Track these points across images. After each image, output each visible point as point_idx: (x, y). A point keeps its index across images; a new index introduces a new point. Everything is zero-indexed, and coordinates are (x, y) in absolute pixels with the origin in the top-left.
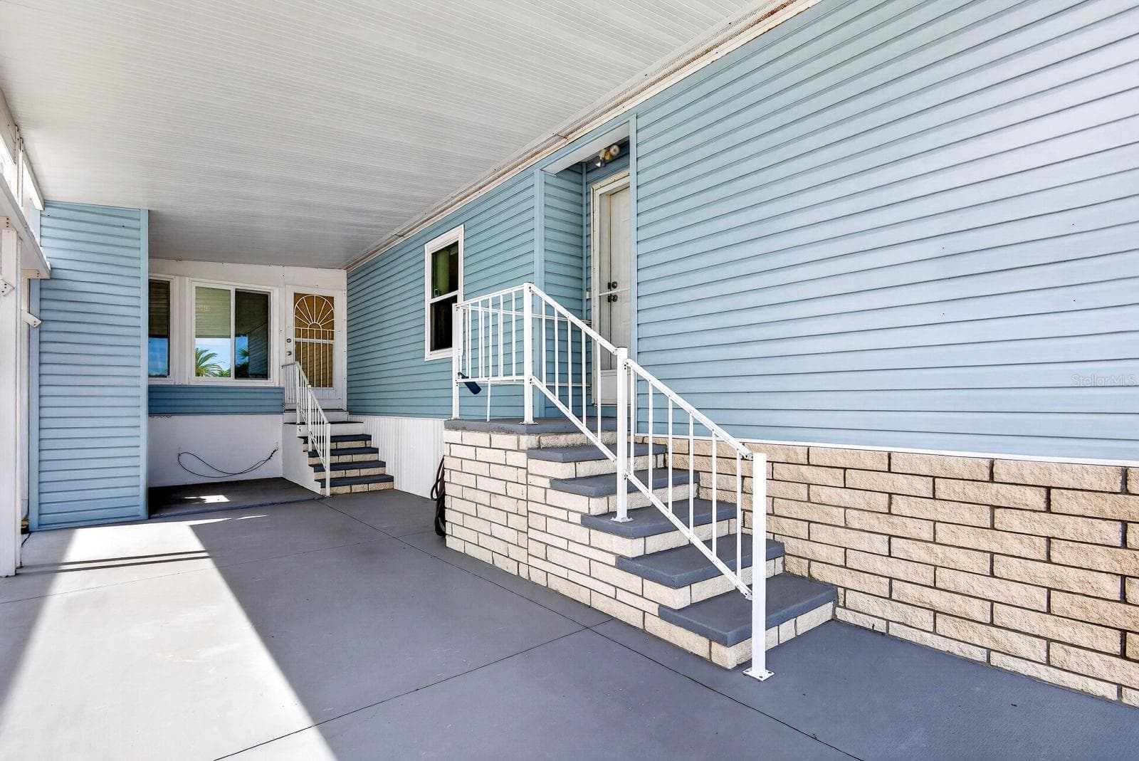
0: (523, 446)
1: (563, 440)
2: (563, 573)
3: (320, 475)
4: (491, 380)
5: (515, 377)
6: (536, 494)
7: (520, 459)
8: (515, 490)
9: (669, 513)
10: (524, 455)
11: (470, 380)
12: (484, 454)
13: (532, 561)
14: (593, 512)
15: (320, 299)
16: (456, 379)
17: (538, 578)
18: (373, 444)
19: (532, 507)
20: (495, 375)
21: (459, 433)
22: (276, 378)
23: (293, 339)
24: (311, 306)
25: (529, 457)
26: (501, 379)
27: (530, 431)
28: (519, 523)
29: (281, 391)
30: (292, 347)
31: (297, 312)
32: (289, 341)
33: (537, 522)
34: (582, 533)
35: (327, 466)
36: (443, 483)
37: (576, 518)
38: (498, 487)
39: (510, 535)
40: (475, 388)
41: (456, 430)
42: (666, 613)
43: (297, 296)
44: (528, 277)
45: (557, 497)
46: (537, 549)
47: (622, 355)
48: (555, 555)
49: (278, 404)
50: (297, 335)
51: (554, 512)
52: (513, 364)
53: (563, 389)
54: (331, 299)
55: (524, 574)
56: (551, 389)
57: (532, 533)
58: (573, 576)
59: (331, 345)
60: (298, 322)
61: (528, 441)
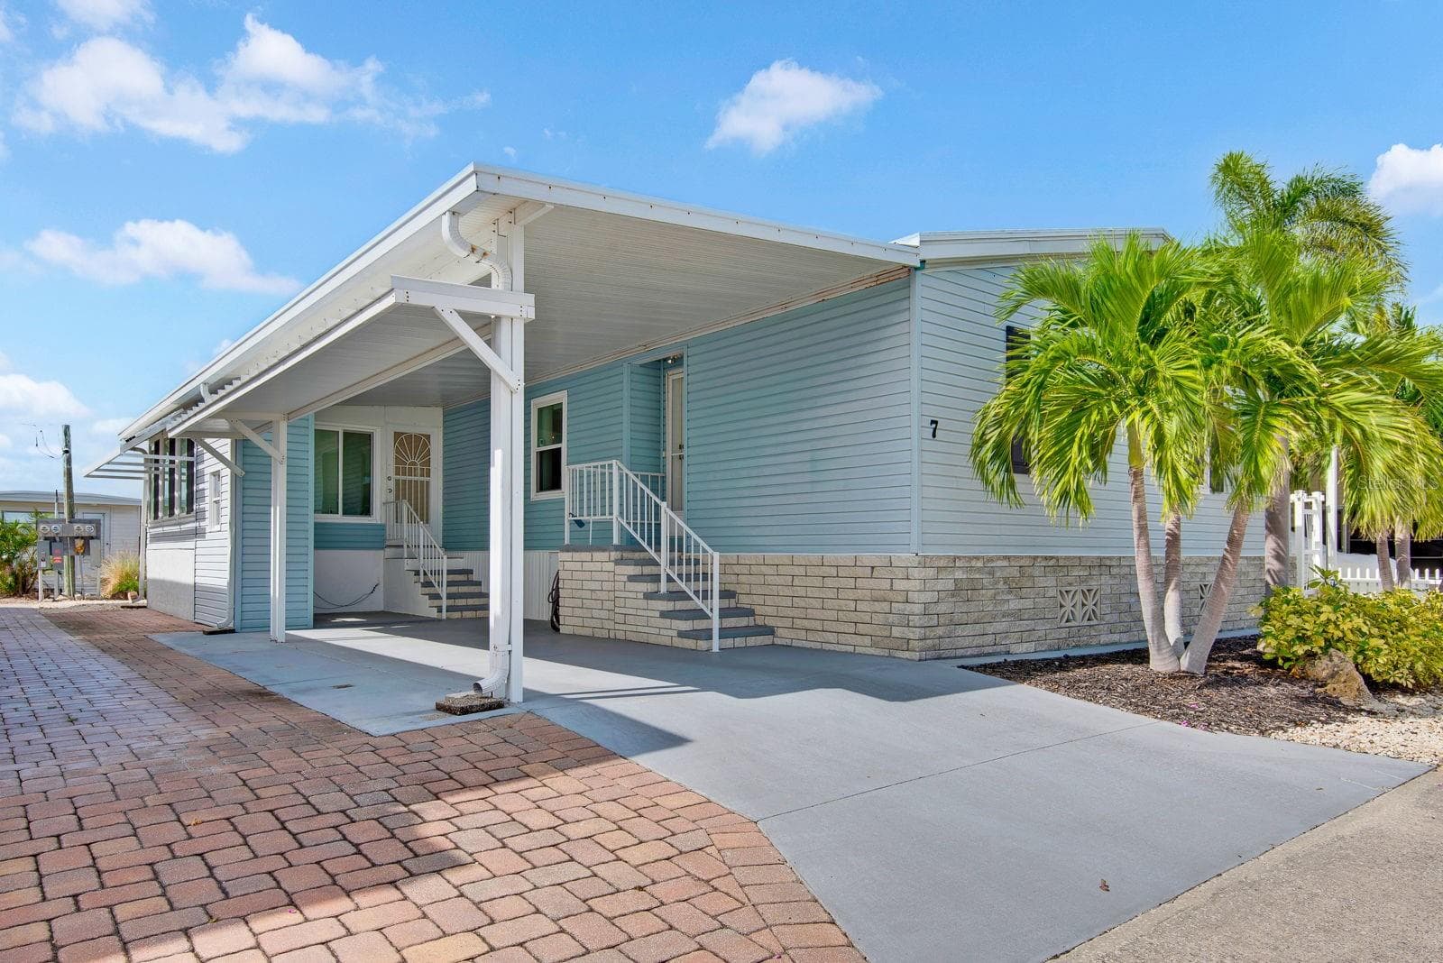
0: (612, 558)
1: (637, 555)
2: (634, 628)
3: (436, 602)
4: (592, 518)
5: (608, 517)
6: (620, 586)
7: (611, 566)
8: (607, 586)
9: (692, 595)
10: (612, 564)
11: (578, 518)
12: (587, 566)
13: (617, 627)
14: (649, 591)
15: (418, 437)
16: (567, 518)
17: (620, 635)
18: (475, 577)
19: (617, 594)
20: (595, 515)
21: (570, 554)
22: (378, 515)
23: (394, 477)
24: (410, 444)
25: (616, 565)
26: (598, 517)
27: (617, 548)
28: (609, 605)
29: (382, 527)
30: (392, 485)
31: (397, 451)
32: (389, 479)
33: (620, 602)
34: (643, 603)
35: (444, 596)
36: (558, 588)
37: (641, 596)
38: (596, 586)
39: (604, 614)
40: (580, 523)
41: (568, 551)
42: (682, 634)
43: (397, 435)
44: (617, 457)
45: (632, 586)
46: (620, 618)
47: (664, 505)
48: (630, 619)
49: (377, 540)
50: (397, 474)
51: (630, 595)
52: (605, 507)
53: (635, 524)
54: (428, 437)
55: (612, 636)
56: (629, 524)
57: (617, 610)
58: (640, 629)
59: (428, 482)
60: (398, 461)
61: (614, 555)
